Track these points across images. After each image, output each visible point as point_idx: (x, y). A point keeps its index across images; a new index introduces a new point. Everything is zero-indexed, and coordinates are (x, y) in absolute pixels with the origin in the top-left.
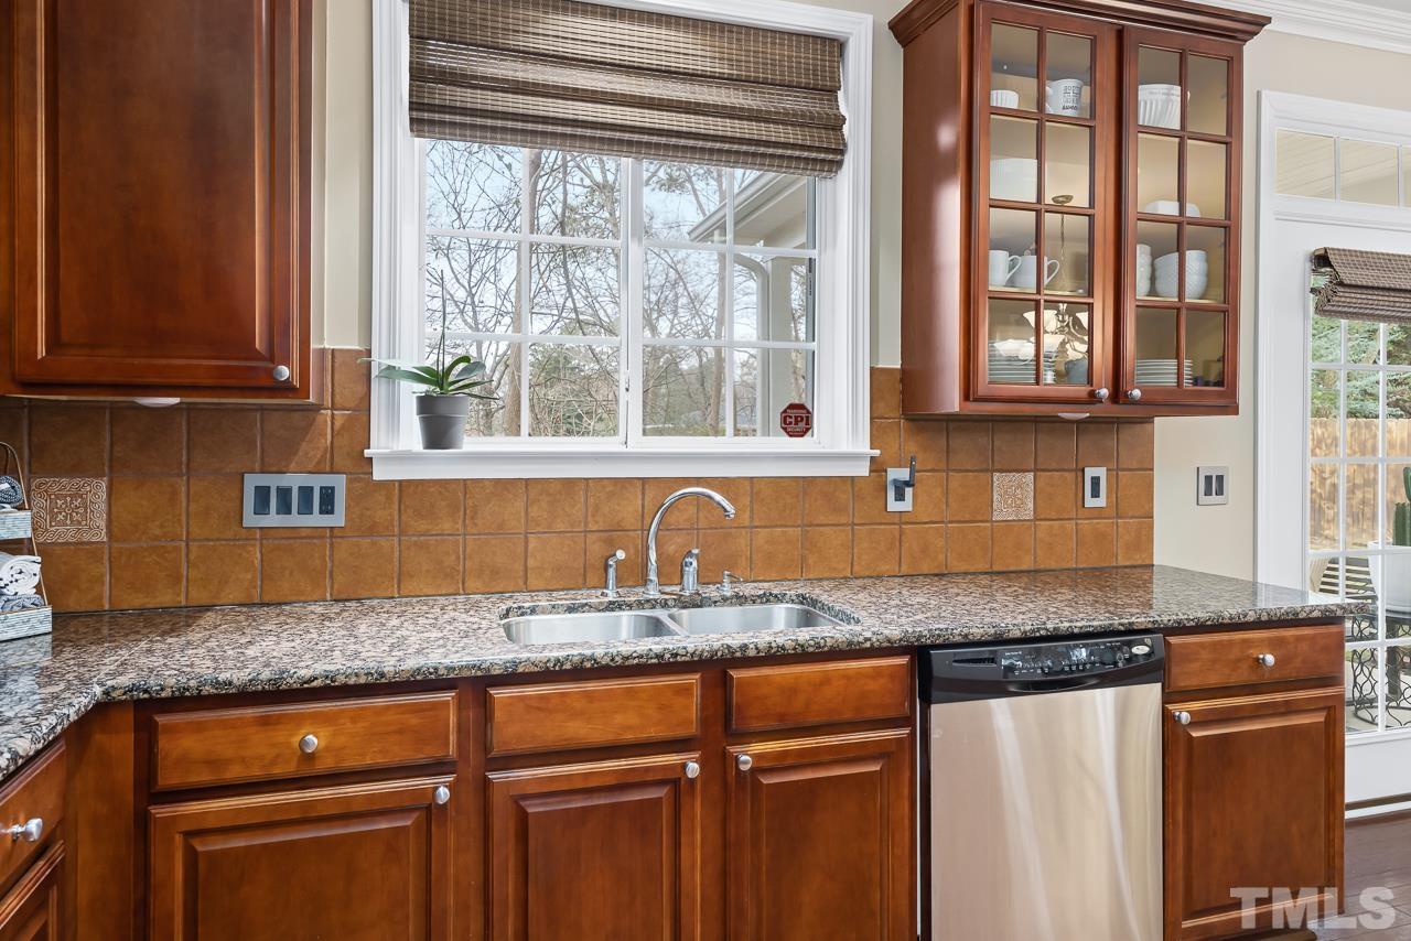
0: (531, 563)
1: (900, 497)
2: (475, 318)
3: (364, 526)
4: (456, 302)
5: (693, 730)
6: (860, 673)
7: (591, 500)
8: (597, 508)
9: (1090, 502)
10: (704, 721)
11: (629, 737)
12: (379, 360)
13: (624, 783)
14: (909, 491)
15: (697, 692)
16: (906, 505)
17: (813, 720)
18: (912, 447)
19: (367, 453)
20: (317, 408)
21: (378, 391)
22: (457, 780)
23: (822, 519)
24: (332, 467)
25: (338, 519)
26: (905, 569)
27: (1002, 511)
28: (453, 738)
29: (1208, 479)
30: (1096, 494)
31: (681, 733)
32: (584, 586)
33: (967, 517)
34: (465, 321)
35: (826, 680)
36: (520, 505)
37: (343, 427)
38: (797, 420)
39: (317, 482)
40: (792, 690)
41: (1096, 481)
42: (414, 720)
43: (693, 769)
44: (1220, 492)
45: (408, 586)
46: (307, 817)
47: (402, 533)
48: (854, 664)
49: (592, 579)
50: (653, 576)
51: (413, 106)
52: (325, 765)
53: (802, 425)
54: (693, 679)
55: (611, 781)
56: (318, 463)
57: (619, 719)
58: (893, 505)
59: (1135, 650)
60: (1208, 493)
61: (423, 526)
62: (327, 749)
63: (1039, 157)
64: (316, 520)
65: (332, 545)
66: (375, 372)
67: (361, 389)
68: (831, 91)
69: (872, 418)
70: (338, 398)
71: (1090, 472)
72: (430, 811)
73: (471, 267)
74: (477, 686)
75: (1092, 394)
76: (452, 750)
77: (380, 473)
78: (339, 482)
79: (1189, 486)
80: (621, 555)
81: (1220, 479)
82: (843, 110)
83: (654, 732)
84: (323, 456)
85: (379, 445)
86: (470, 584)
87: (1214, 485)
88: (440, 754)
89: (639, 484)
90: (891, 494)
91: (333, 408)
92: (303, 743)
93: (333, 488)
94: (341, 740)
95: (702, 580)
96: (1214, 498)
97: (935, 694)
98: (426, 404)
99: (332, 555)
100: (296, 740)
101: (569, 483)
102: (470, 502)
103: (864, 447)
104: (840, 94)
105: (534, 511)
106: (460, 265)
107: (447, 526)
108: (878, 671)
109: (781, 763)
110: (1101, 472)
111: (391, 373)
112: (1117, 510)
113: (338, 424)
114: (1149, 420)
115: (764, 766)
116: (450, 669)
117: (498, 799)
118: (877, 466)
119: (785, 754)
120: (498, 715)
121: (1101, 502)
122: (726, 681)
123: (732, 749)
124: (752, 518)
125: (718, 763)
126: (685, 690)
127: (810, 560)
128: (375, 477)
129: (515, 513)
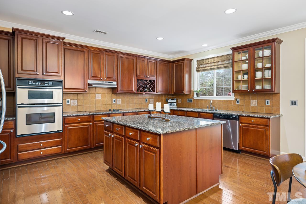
0: (204, 107)
3: (194, 103)
9: (267, 104)
11: (194, 116)
18: (239, 97)
27: (252, 105)
28: (185, 114)
29: (292, 102)
33: (247, 105)
35: (206, 115)
45: (196, 108)
50: (211, 108)
58: (237, 103)
59: (234, 117)
61: (197, 103)
67: (193, 92)
75: (248, 91)
79: (288, 103)
80: (208, 106)
81: (295, 102)
85: (194, 97)
86: (200, 108)
93: (192, 100)
94: (180, 113)
95: (215, 109)
96: (294, 105)
98: (197, 94)
99: (192, 105)
102: (200, 101)
103: (234, 97)
108: (210, 115)
110: (269, 100)
112: (272, 106)
113: (192, 95)
127: (228, 108)
128: (194, 99)
129: (203, 102)
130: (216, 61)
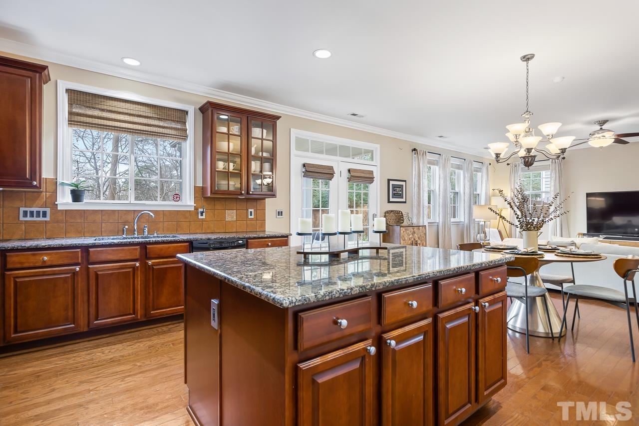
0: (103, 230)
1: (202, 215)
2: (95, 163)
3: (55, 221)
4: (87, 158)
5: (138, 257)
6: (177, 246)
7: (120, 215)
8: (121, 217)
9: (250, 217)
10: (141, 256)
11: (122, 258)
12: (59, 180)
13: (122, 267)
14: (204, 214)
15: (139, 250)
16: (204, 217)
17: (166, 255)
18: (205, 204)
19: (56, 203)
20: (42, 192)
21: (59, 188)
22: (81, 267)
23: (182, 220)
24: (46, 205)
25: (48, 219)
26: (203, 232)
27: (228, 219)
28: (80, 259)
29: (279, 212)
30: (251, 215)
31: (135, 258)
32: (118, 235)
33: (219, 220)
34: (91, 165)
35: (169, 247)
36: (100, 216)
37: (49, 197)
38: (177, 197)
39: (41, 210)
40: (161, 249)
41: (251, 212)
42: (70, 255)
43: (138, 264)
44: (281, 215)
45: (68, 235)
46: (44, 274)
47: (66, 222)
48: (176, 245)
49: (120, 233)
50: (136, 233)
51: (69, 121)
52: (49, 263)
53: (178, 199)
54: (138, 247)
55: (118, 267)
56: (42, 205)
57: (121, 255)
58: (200, 217)
59: (239, 242)
60: (279, 215)
61: (72, 221)
62: (49, 260)
63: (229, 142)
64: (41, 219)
65: (46, 225)
66: (58, 184)
67: (54, 188)
68: (185, 123)
69: (195, 197)
70: (47, 190)
71: (250, 210)
72: (74, 273)
73: (93, 144)
74: (86, 249)
75: (241, 193)
76: (80, 261)
77: (59, 208)
78: (48, 210)
79: (274, 214)
80: (127, 227)
81: (281, 212)
82: (187, 127)
83: (128, 258)
84: (43, 203)
85: (60, 201)
86: (86, 235)
87: (280, 213)
88: (76, 261)
89: (133, 212)
90: (200, 215)
91: (46, 192)
92: (43, 259)
93: (46, 211)
94: (52, 259)
95: (148, 233)
96: (280, 216)
97: (194, 250)
98: (73, 192)
99: (46, 227)
100: (41, 258)
101: (113, 211)
102: (85, 215)
103: (192, 203)
104: (187, 123)
105: (104, 217)
106: (89, 144)
107: (79, 221)
108: (181, 246)
109: (158, 264)
110: (252, 210)
111: (63, 184)
112: (256, 219)
113: (47, 196)
114: (264, 199)
115: (154, 264)
116: (79, 244)
117: (91, 270)
118: (196, 209)
119: (160, 262)
120: (91, 254)
121: (253, 217)
122: (146, 248)
123: (147, 261)
124: (163, 220)
125: (144, 264)
126: (136, 249)
127: (179, 229)
128: (59, 209)
129: (98, 218)
130: (141, 113)
